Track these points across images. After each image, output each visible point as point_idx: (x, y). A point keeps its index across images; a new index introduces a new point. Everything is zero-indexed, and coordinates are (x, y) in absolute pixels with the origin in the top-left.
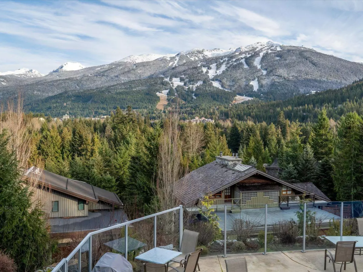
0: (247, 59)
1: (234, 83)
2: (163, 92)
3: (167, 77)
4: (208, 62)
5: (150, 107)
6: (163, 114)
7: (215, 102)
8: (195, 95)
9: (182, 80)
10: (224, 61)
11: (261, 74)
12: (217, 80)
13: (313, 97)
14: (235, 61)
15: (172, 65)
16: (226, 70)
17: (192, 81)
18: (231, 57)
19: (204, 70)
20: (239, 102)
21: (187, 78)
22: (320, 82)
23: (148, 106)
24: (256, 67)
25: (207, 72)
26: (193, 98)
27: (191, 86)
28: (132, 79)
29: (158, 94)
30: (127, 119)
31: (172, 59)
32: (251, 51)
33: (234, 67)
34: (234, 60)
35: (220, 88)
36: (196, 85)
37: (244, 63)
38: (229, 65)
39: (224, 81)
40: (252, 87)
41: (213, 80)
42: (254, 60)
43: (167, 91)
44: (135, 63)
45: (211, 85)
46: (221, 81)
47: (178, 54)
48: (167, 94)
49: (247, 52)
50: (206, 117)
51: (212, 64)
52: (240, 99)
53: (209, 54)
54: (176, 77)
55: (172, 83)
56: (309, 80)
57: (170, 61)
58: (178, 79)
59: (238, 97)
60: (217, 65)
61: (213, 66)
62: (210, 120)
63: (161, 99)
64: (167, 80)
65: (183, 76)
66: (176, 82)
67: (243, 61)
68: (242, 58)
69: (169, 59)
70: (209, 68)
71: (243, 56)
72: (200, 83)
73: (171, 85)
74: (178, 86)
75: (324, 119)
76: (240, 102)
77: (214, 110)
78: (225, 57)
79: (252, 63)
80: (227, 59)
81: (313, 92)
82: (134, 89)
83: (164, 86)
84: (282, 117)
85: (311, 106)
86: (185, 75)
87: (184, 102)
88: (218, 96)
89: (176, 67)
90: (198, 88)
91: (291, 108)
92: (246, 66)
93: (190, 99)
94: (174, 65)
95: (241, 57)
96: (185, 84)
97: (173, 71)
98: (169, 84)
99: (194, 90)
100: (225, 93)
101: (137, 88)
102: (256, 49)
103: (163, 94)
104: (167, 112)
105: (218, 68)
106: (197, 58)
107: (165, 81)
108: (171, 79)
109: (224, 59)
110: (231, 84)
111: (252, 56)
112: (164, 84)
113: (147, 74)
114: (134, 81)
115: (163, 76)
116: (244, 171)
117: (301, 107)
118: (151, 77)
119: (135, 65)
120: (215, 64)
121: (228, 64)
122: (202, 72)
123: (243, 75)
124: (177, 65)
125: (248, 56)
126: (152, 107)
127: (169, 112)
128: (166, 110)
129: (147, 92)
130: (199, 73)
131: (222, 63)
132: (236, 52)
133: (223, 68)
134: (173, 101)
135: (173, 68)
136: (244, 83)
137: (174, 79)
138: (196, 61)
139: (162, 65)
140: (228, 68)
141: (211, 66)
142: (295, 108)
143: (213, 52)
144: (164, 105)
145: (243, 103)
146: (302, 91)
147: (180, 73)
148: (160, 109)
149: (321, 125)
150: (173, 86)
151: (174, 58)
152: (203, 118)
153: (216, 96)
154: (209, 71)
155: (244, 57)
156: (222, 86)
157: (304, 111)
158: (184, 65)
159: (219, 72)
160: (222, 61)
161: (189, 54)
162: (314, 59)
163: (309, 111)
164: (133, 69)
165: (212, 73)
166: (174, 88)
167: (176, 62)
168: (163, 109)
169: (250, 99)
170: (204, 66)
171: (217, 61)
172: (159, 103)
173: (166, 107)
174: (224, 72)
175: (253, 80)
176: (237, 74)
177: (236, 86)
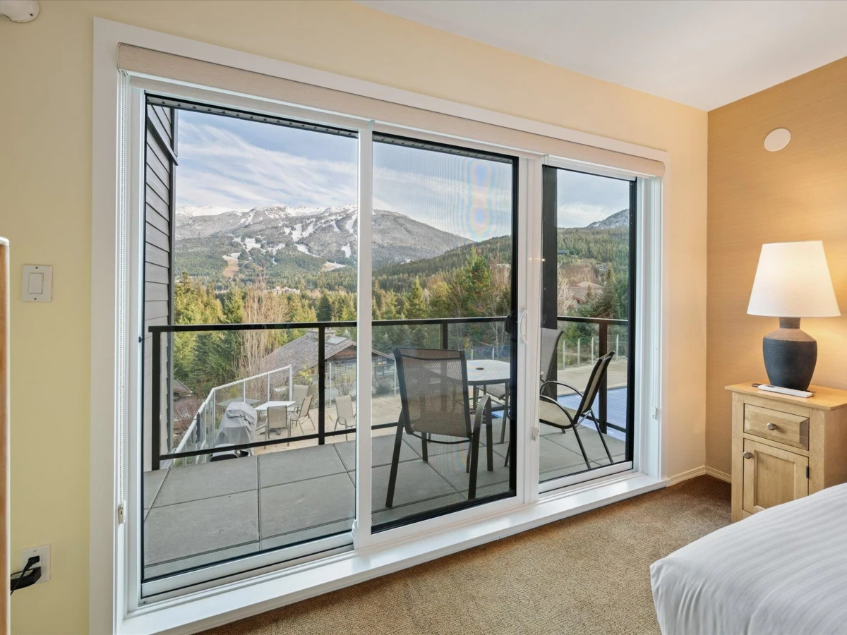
0: (337, 222)
1: (323, 248)
2: (232, 255)
3: (237, 237)
4: (291, 222)
5: (214, 274)
6: (233, 283)
7: (300, 269)
8: (276, 260)
9: (258, 241)
10: (311, 222)
11: (354, 239)
12: (302, 243)
13: (408, 266)
14: (325, 223)
15: (245, 222)
16: (314, 232)
17: (272, 243)
18: (319, 218)
19: (287, 231)
20: (329, 270)
21: (265, 239)
22: (414, 250)
23: (210, 273)
24: (347, 231)
25: (290, 234)
26: (272, 264)
27: (270, 249)
28: (187, 237)
29: (225, 257)
30: (183, 288)
31: (245, 215)
32: (342, 212)
33: (324, 229)
34: (323, 221)
35: (307, 253)
36: (277, 248)
37: (335, 225)
38: (316, 227)
39: (312, 245)
40: (344, 252)
41: (298, 243)
42: (346, 223)
43: (238, 254)
44: (191, 216)
45: (295, 249)
46: (307, 245)
47: (253, 210)
48: (238, 258)
49: (337, 213)
50: (289, 287)
51: (296, 224)
52: (330, 266)
53: (292, 212)
54: (250, 237)
55: (245, 244)
56: (404, 248)
57: (241, 217)
58: (253, 240)
59: (328, 264)
60: (302, 226)
61: (298, 226)
62: (295, 290)
63: (229, 263)
64: (238, 240)
65: (260, 237)
66: (251, 244)
67: (333, 223)
68: (332, 220)
69: (241, 215)
70: (293, 229)
71: (333, 218)
72: (281, 246)
73: (244, 247)
74: (253, 249)
75: (417, 289)
76: (331, 270)
77: (299, 278)
78: (312, 217)
79: (344, 226)
80: (314, 220)
81: (408, 261)
82: (190, 250)
83: (233, 248)
84: (376, 287)
85: (406, 275)
86: (262, 235)
87: (261, 268)
88: (304, 262)
89: (249, 225)
90: (279, 252)
91: (386, 277)
92: (336, 230)
93: (269, 264)
94: (248, 222)
95: (331, 218)
96: (262, 247)
97: (246, 230)
98: (241, 245)
99: (274, 254)
100: (312, 259)
101: (195, 249)
102: (348, 210)
103: (233, 257)
104: (238, 280)
105: (304, 229)
106: (277, 217)
107: (235, 242)
108: (243, 239)
109: (311, 220)
110: (320, 248)
111: (343, 219)
112: (234, 246)
113: (209, 231)
114: (190, 239)
115: (232, 236)
116: (339, 344)
117: (396, 276)
118: (215, 236)
119: (191, 219)
120: (301, 225)
121: (316, 225)
122: (284, 233)
123: (334, 239)
124: (251, 223)
125: (339, 218)
126: (216, 273)
127: (242, 280)
128: (236, 278)
129: (210, 254)
130: (280, 234)
131: (309, 224)
132: (325, 212)
133: (310, 229)
134: (246, 267)
135: (246, 227)
136: (335, 249)
137: (247, 240)
138: (275, 220)
139: (231, 221)
140: (316, 230)
141: (295, 226)
142: (390, 277)
143: (298, 210)
144: (234, 271)
145: (333, 271)
146: (397, 259)
147: (256, 233)
148: (228, 276)
149: (415, 295)
150: (246, 248)
151: (247, 213)
152: (286, 288)
153: (302, 262)
154: (293, 232)
155: (335, 219)
156: (309, 251)
157: (399, 280)
158: (260, 223)
159: (306, 234)
160: (308, 222)
161: (267, 210)
162: (409, 226)
163: (404, 281)
164: (188, 224)
165: (296, 236)
166: (247, 251)
167: (250, 219)
168: (232, 277)
169: (342, 266)
170: (286, 227)
171: (303, 221)
172: (227, 269)
173: (236, 274)
174: (311, 235)
175: (345, 245)
176: (327, 237)
177: (325, 252)
